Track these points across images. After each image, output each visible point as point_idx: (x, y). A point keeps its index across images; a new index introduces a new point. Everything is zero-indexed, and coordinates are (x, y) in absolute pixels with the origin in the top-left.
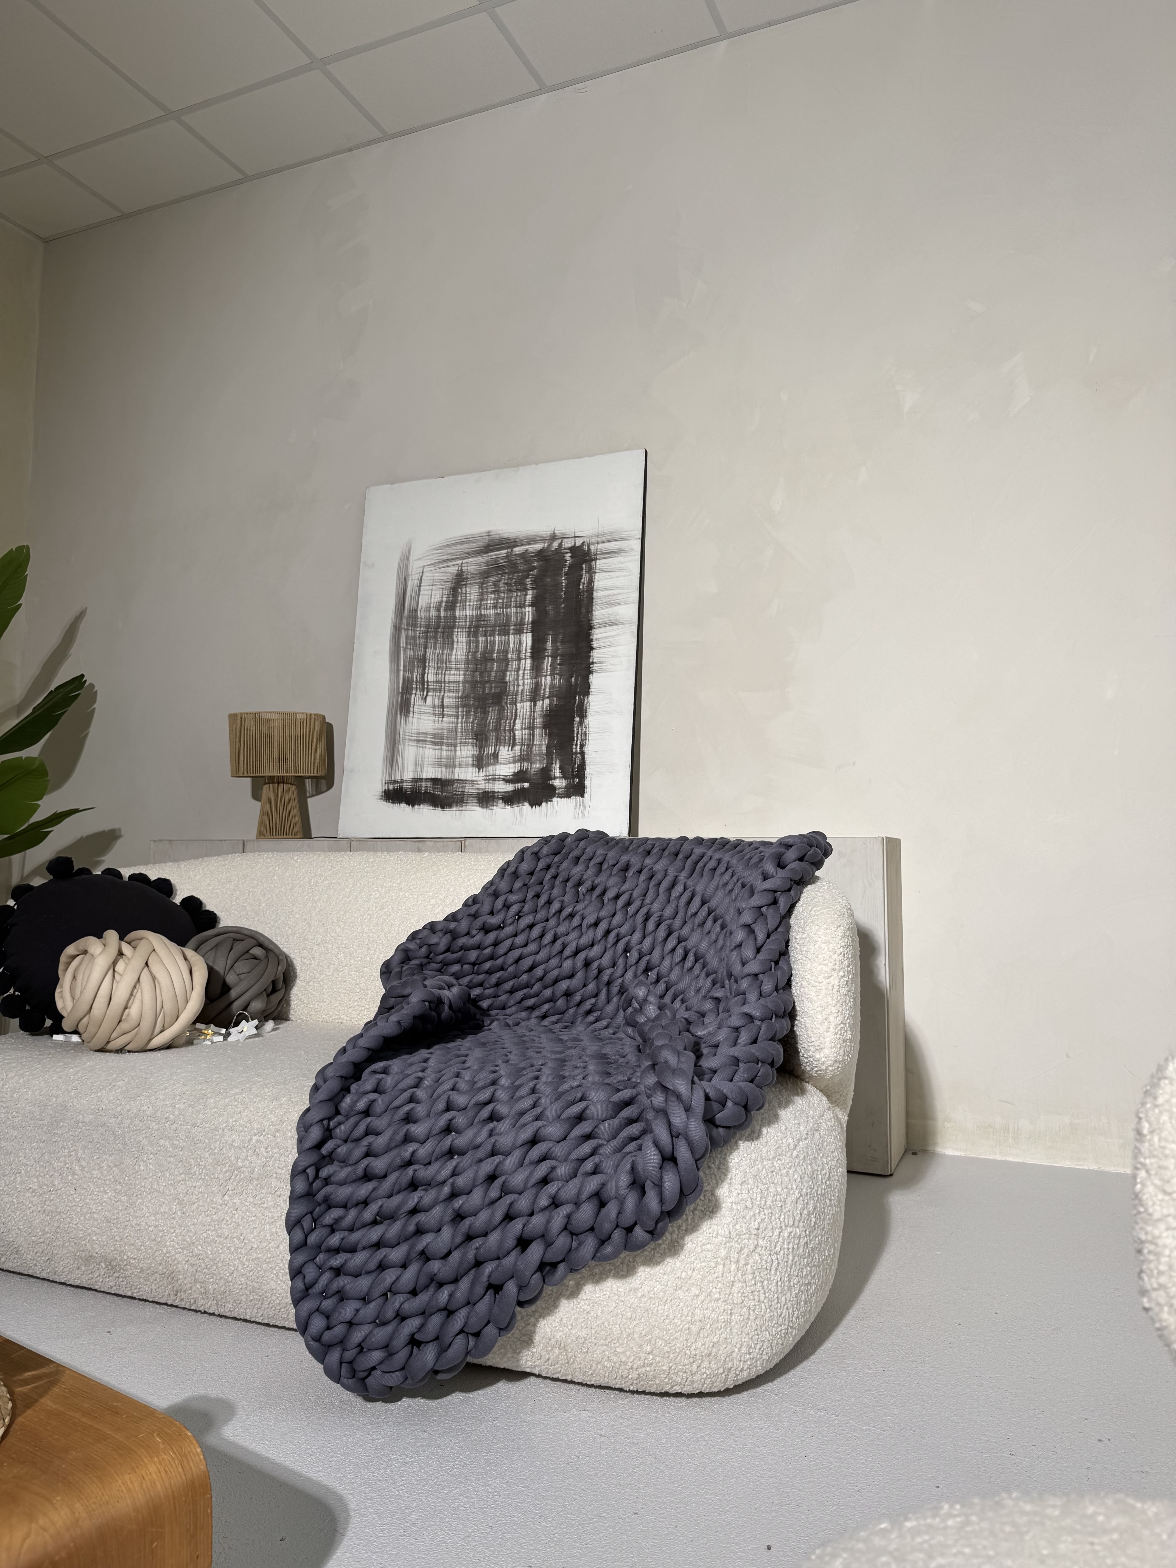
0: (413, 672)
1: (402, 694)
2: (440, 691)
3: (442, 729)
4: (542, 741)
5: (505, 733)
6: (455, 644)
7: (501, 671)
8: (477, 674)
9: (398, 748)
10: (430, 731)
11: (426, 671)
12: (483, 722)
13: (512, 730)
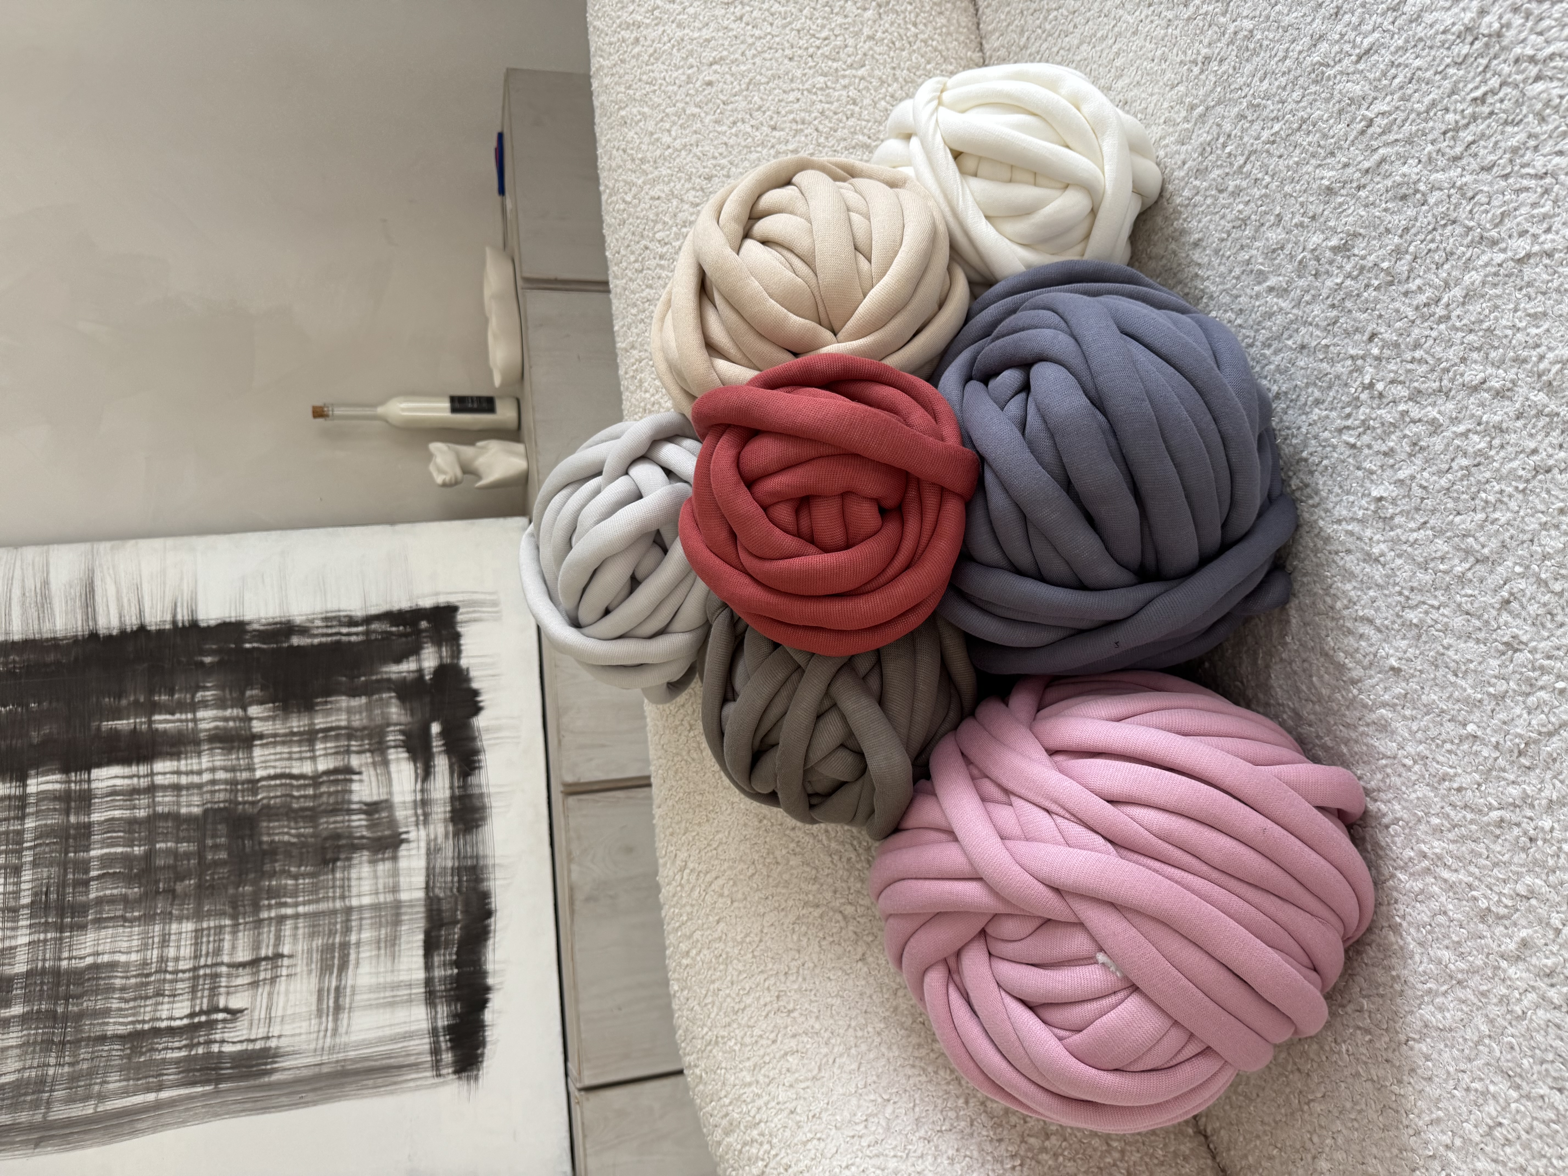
0: (164, 1060)
1: (218, 1080)
2: (217, 976)
3: (310, 951)
4: (339, 710)
5: (322, 794)
6: (100, 960)
7: (178, 828)
8: (179, 887)
9: (354, 1061)
10: (314, 980)
11: (164, 1024)
12: (295, 852)
13: (315, 780)
